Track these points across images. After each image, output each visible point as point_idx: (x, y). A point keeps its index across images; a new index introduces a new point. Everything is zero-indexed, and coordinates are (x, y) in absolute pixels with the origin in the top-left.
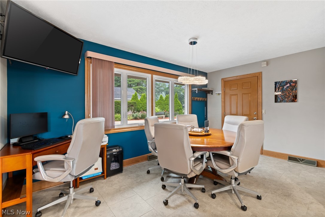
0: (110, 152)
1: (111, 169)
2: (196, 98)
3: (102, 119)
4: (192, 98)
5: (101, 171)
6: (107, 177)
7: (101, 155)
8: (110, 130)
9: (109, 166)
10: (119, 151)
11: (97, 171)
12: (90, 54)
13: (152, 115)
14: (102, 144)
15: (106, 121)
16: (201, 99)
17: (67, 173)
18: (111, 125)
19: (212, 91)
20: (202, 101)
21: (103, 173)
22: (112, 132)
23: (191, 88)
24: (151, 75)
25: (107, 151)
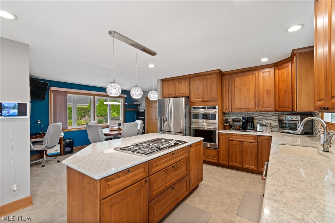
0: (65, 142)
1: (66, 150)
2: (128, 109)
3: (61, 124)
4: (125, 109)
5: (60, 151)
6: (63, 155)
7: (60, 143)
8: (65, 130)
9: (64, 149)
10: (71, 141)
11: (57, 152)
12: (53, 88)
13: (94, 120)
14: (60, 137)
15: (62, 125)
16: (132, 109)
17: (44, 146)
18: (65, 127)
19: (140, 104)
20: (133, 111)
21: (61, 152)
22: (66, 131)
23: (124, 103)
24: (93, 96)
25: (63, 141)
